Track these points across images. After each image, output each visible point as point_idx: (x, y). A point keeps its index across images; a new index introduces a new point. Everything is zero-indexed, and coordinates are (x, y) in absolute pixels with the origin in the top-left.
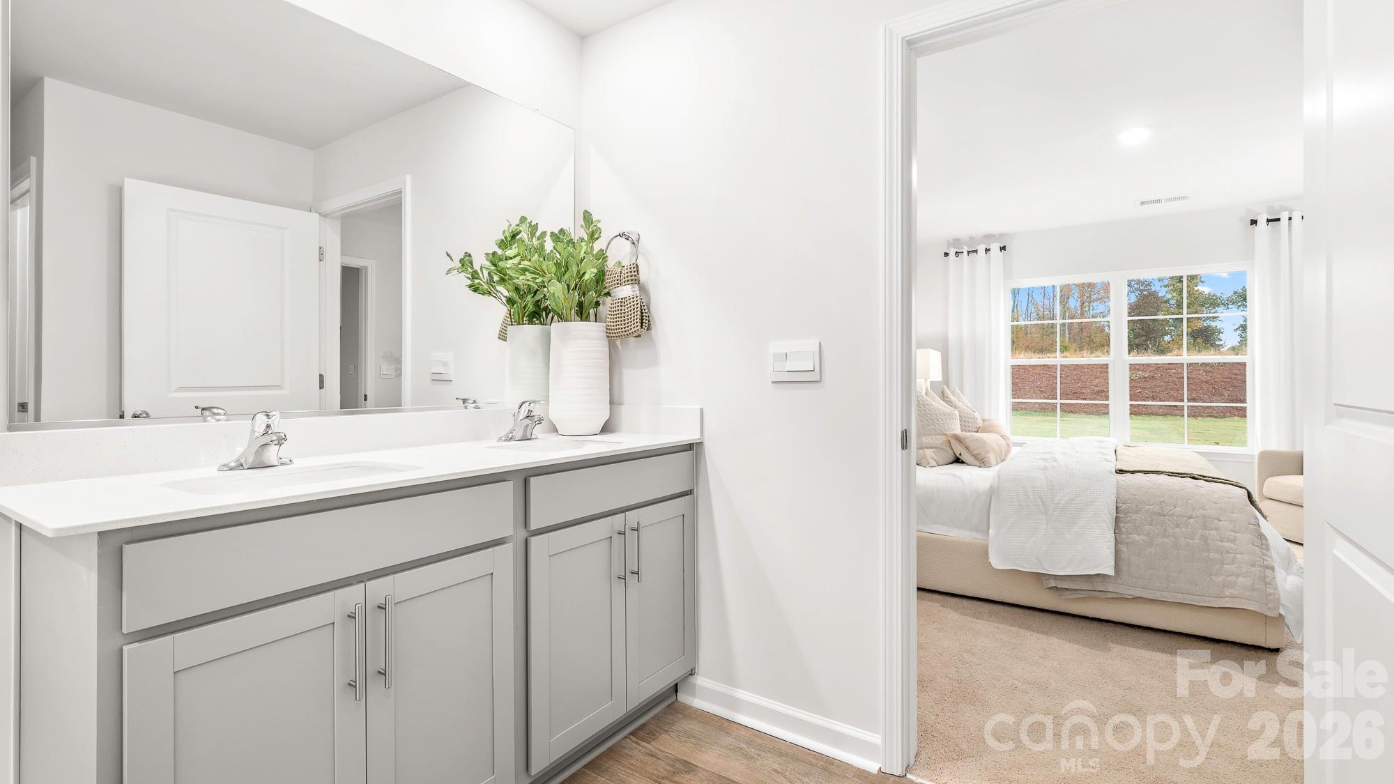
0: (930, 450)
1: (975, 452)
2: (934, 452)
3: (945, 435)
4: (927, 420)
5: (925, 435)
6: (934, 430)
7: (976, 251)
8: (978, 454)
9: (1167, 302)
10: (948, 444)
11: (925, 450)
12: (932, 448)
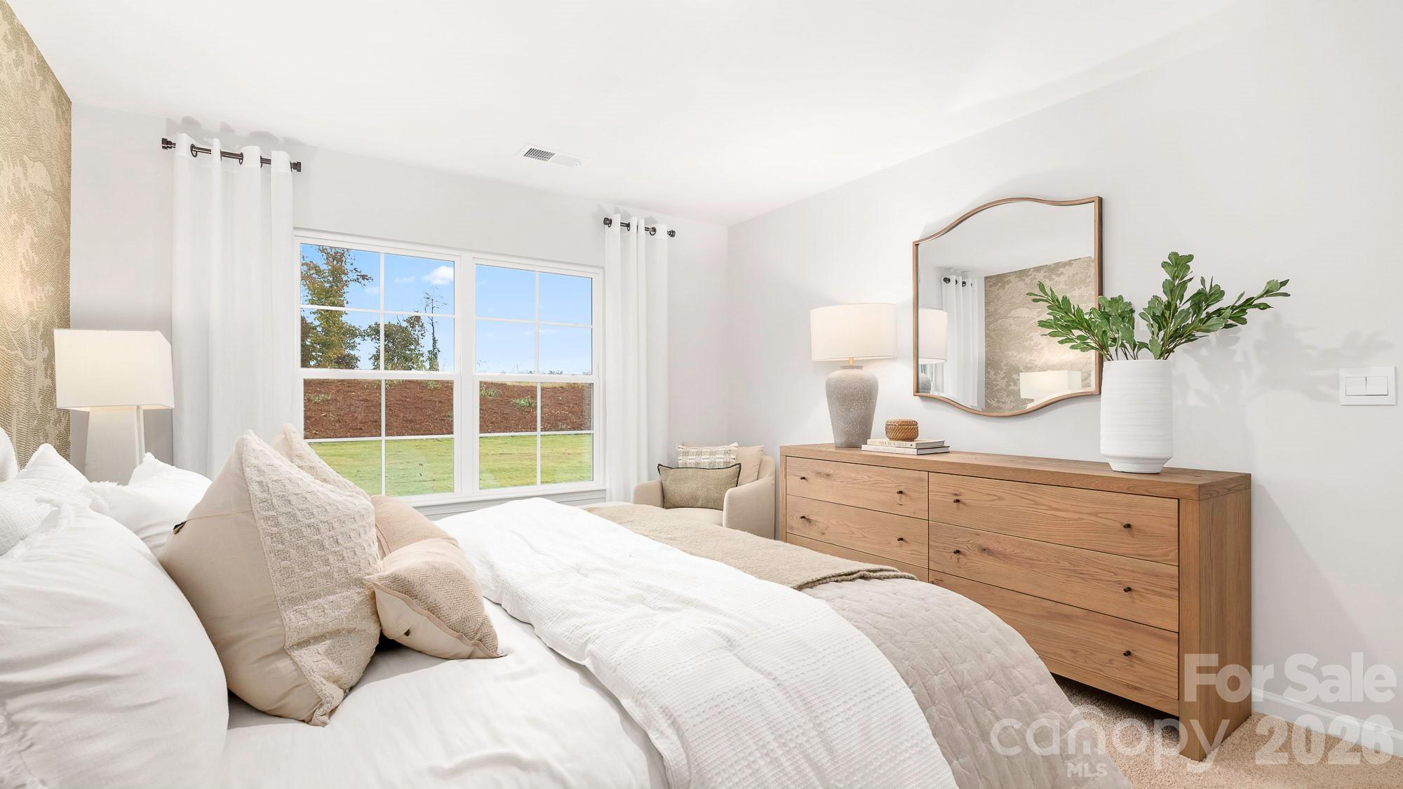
0: (313, 648)
1: (455, 617)
2: (329, 653)
3: (360, 583)
4: (299, 547)
5: (294, 601)
6: (328, 575)
7: (240, 157)
8: (465, 620)
9: (315, 328)
10: (367, 610)
11: (296, 654)
12: (318, 639)
